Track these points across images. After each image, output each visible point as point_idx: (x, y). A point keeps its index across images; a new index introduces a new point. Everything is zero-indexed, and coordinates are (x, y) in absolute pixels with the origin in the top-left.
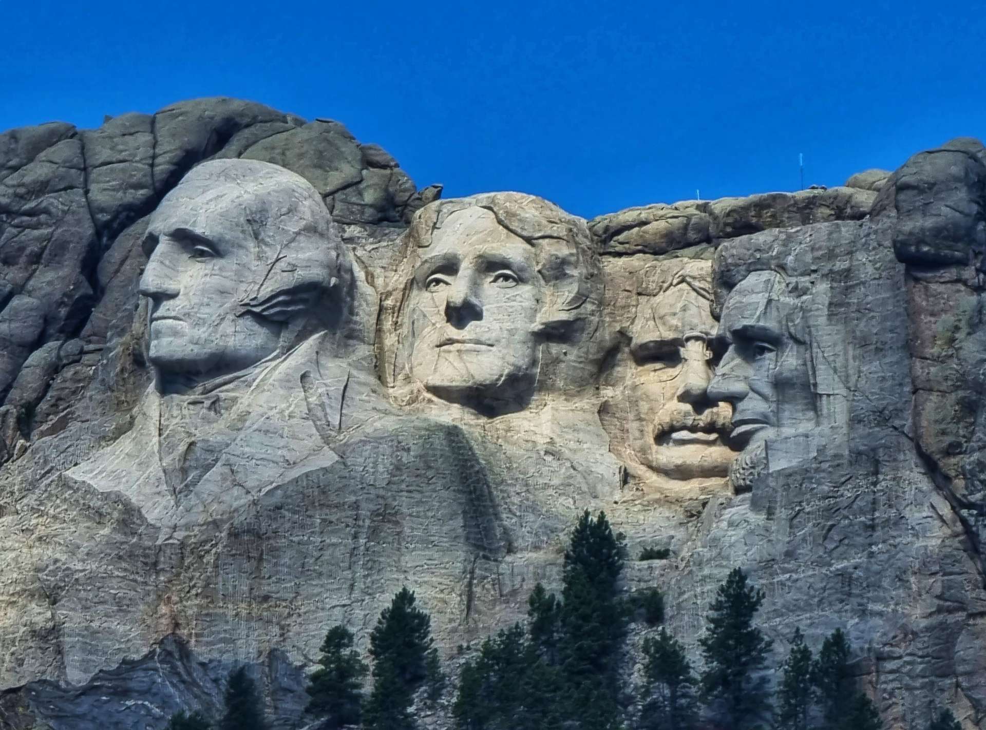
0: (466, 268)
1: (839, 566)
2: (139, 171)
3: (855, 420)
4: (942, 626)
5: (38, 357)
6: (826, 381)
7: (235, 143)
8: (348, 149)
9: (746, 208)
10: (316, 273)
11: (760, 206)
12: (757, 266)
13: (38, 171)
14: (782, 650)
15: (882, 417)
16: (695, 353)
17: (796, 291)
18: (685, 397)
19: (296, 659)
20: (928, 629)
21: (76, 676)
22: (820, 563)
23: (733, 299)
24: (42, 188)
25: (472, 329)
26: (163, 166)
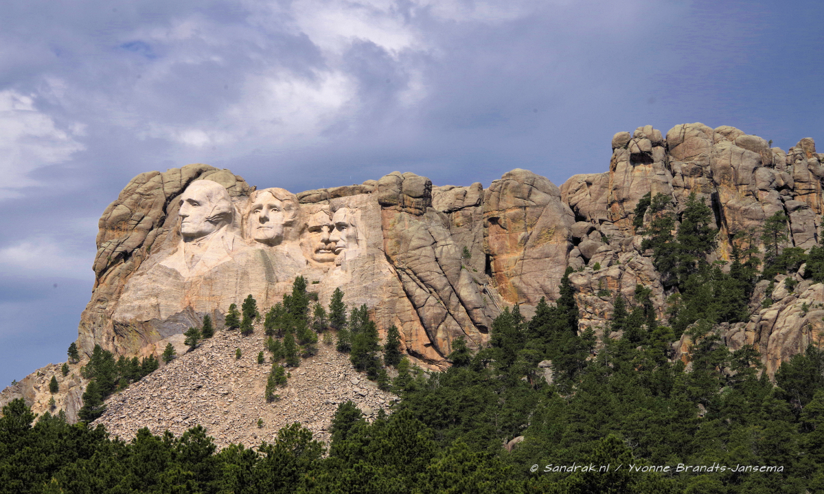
0: (265, 208)
1: (364, 285)
2: (177, 183)
3: (368, 246)
4: (392, 300)
5: (151, 233)
6: (360, 236)
7: (202, 176)
8: (232, 176)
9: (337, 190)
10: (225, 210)
11: (340, 190)
12: (341, 206)
13: (150, 184)
14: (350, 307)
15: (375, 245)
16: (325, 229)
17: (352, 212)
18: (323, 241)
19: (222, 312)
20: (389, 301)
21: (164, 317)
22: (360, 284)
23: (335, 215)
24: (152, 188)
25: (267, 224)
26: (184, 182)
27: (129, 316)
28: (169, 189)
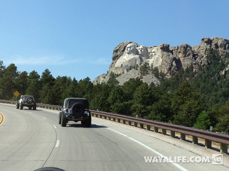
5: (122, 52)
14: (154, 66)
15: (159, 56)
20: (161, 65)
24: (122, 45)
27: (117, 66)
28: (125, 45)
